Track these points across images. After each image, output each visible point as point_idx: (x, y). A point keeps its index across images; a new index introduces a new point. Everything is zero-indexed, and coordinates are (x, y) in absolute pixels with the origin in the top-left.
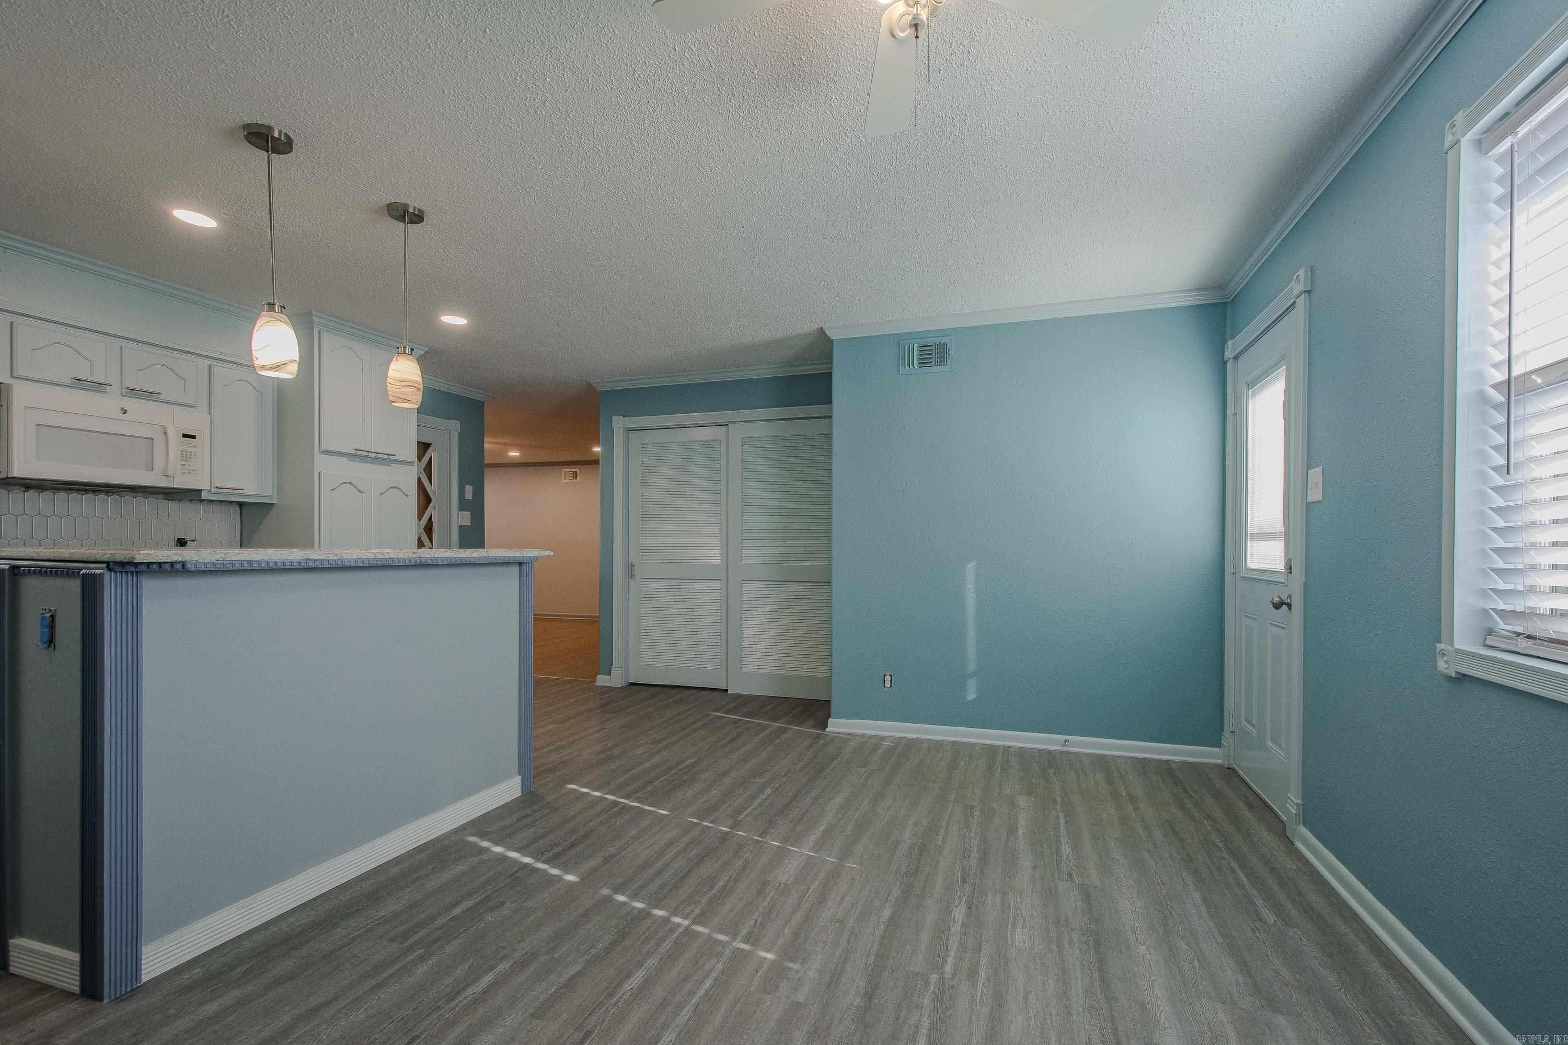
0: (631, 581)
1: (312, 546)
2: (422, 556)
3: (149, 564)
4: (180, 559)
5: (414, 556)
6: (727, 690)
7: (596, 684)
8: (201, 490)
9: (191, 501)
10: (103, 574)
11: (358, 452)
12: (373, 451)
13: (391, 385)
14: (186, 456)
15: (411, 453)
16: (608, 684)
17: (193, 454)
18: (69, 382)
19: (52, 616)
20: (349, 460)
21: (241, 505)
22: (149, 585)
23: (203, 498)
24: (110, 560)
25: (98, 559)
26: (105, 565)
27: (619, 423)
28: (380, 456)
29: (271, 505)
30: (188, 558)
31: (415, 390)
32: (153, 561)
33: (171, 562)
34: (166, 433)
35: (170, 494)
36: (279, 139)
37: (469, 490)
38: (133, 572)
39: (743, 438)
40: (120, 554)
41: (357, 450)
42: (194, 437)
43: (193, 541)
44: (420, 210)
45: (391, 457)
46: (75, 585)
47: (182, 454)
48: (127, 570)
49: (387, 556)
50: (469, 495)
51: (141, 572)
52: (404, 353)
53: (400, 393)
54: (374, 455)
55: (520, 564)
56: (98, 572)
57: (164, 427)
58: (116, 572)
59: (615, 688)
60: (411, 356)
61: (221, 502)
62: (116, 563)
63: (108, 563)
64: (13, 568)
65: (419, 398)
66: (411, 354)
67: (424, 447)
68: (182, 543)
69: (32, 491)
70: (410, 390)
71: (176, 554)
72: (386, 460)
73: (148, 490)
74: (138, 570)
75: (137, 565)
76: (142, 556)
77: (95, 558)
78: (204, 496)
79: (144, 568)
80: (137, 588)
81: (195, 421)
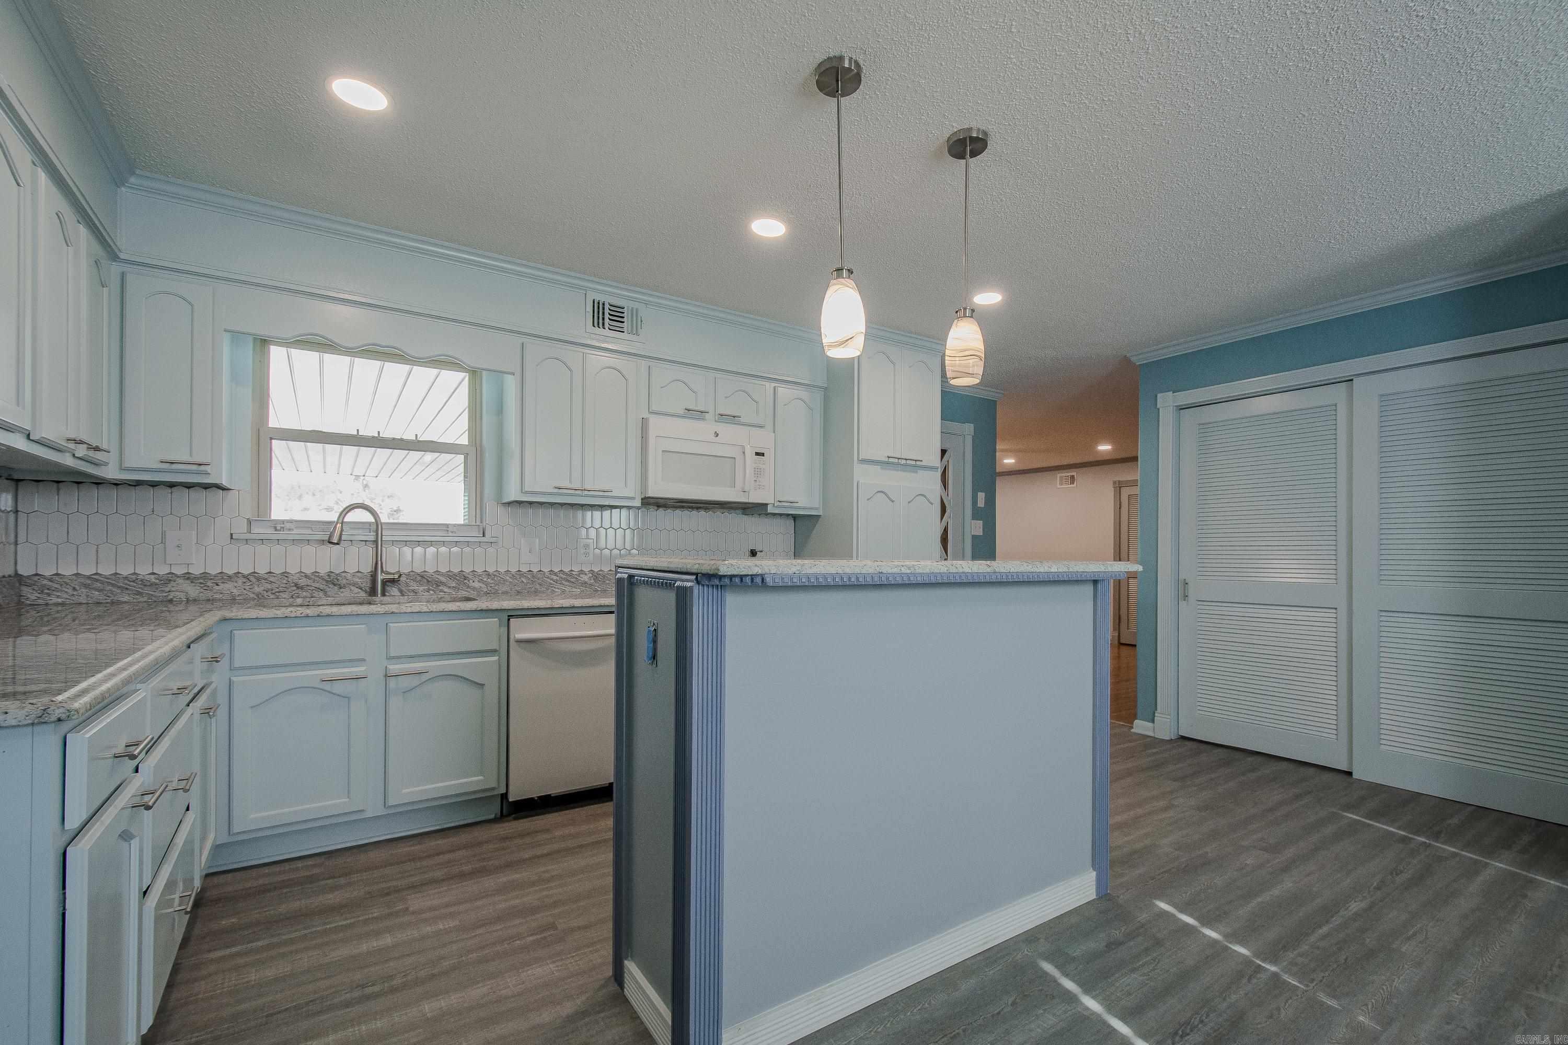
0: (1183, 604)
1: (852, 557)
2: (997, 570)
3: (731, 577)
4: (760, 572)
5: (989, 570)
6: (1350, 774)
7: (1132, 730)
8: (766, 505)
9: (760, 515)
10: (691, 588)
11: (891, 460)
12: (902, 457)
13: (950, 358)
14: (758, 472)
15: (934, 459)
16: (1151, 734)
17: (762, 470)
18: (682, 412)
19: (655, 630)
20: (882, 468)
21: (795, 517)
22: (733, 600)
23: (769, 512)
24: (699, 571)
25: (689, 570)
26: (694, 577)
27: (1167, 401)
28: (908, 462)
29: (818, 516)
30: (767, 571)
31: (977, 360)
32: (735, 573)
33: (752, 575)
34: (744, 453)
35: (748, 509)
36: (849, 69)
37: (981, 496)
38: (718, 586)
39: (1382, 396)
40: (704, 564)
41: (889, 457)
42: (763, 455)
43: (761, 552)
44: (985, 133)
45: (918, 463)
46: (671, 596)
47: (755, 471)
48: (713, 583)
49: (961, 570)
50: (981, 503)
51: (725, 586)
52: (965, 316)
53: (960, 366)
54: (903, 462)
55: (1095, 582)
56: (689, 584)
57: (743, 447)
58: (703, 585)
59: (1162, 741)
60: (972, 319)
61: (781, 515)
62: (704, 575)
63: (696, 574)
64: (631, 577)
65: (980, 370)
66: (972, 317)
67: (943, 452)
68: (753, 553)
69: (661, 509)
70: (971, 361)
71: (756, 565)
72: (913, 466)
73: (733, 505)
74: (722, 583)
75: (721, 577)
76: (726, 568)
77: (687, 569)
78: (770, 509)
79: (727, 581)
80: (721, 603)
81: (763, 440)
